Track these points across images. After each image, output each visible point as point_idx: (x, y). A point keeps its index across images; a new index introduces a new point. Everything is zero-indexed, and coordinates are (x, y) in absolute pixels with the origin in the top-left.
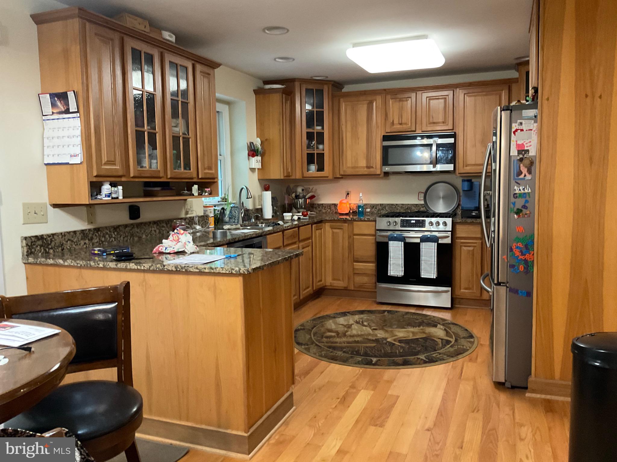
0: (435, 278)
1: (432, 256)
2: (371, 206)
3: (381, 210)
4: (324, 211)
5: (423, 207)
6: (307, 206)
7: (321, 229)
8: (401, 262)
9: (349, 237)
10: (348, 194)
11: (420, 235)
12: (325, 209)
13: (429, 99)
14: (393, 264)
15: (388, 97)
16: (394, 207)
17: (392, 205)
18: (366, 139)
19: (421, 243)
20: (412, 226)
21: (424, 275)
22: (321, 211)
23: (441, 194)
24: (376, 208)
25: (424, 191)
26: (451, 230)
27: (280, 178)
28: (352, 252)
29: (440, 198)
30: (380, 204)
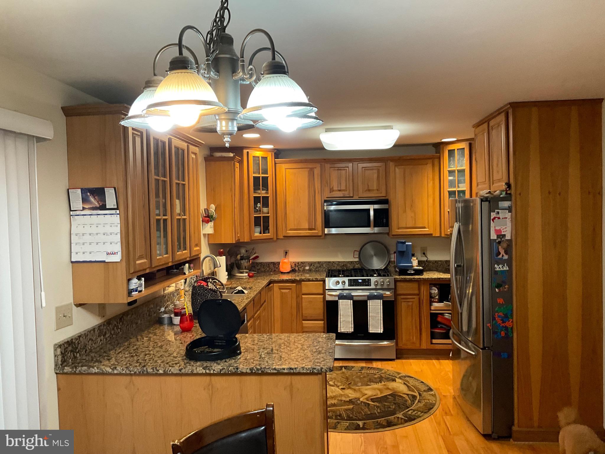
0: (382, 332)
1: (378, 313)
2: (309, 264)
3: (319, 268)
4: (263, 270)
5: (357, 264)
7: (271, 290)
8: (351, 319)
9: (297, 297)
10: (286, 253)
11: (367, 293)
12: (263, 268)
13: (364, 169)
14: (344, 321)
15: (328, 166)
17: (329, 262)
18: (308, 203)
19: (368, 301)
20: (359, 284)
21: (371, 330)
22: (259, 269)
23: (372, 253)
24: (314, 266)
25: (359, 250)
26: (394, 288)
27: (232, 242)
28: (300, 311)
29: (372, 256)
30: (318, 262)
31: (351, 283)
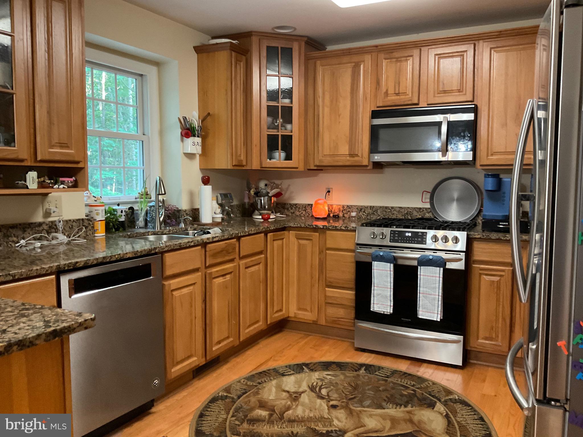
0: (439, 320)
1: (435, 288)
2: (357, 209)
3: (371, 215)
4: (298, 213)
5: (428, 213)
6: (272, 205)
7: (283, 239)
8: (389, 293)
9: (321, 252)
10: (329, 192)
11: (417, 255)
12: (298, 211)
13: (439, 58)
14: (378, 295)
15: (382, 56)
16: (389, 210)
17: (386, 208)
18: (350, 116)
19: (419, 267)
20: (407, 240)
21: (422, 314)
22: (294, 213)
23: (456, 195)
24: (364, 212)
25: (430, 190)
26: (465, 250)
27: (226, 168)
28: (324, 273)
29: (452, 200)
30: (371, 207)
31: (394, 237)
